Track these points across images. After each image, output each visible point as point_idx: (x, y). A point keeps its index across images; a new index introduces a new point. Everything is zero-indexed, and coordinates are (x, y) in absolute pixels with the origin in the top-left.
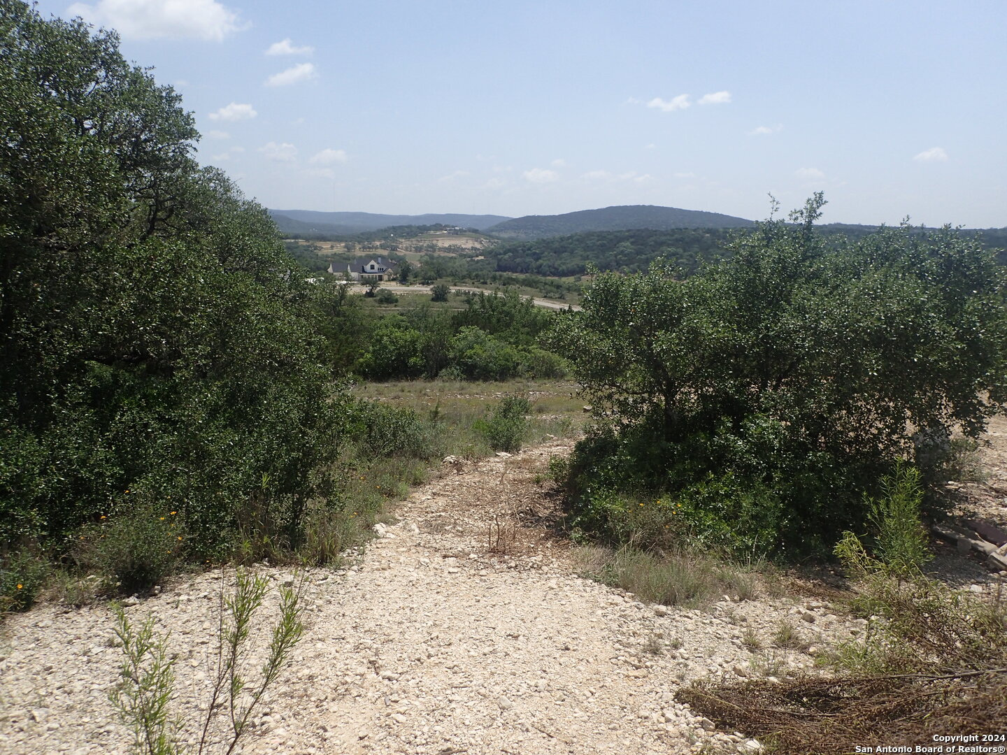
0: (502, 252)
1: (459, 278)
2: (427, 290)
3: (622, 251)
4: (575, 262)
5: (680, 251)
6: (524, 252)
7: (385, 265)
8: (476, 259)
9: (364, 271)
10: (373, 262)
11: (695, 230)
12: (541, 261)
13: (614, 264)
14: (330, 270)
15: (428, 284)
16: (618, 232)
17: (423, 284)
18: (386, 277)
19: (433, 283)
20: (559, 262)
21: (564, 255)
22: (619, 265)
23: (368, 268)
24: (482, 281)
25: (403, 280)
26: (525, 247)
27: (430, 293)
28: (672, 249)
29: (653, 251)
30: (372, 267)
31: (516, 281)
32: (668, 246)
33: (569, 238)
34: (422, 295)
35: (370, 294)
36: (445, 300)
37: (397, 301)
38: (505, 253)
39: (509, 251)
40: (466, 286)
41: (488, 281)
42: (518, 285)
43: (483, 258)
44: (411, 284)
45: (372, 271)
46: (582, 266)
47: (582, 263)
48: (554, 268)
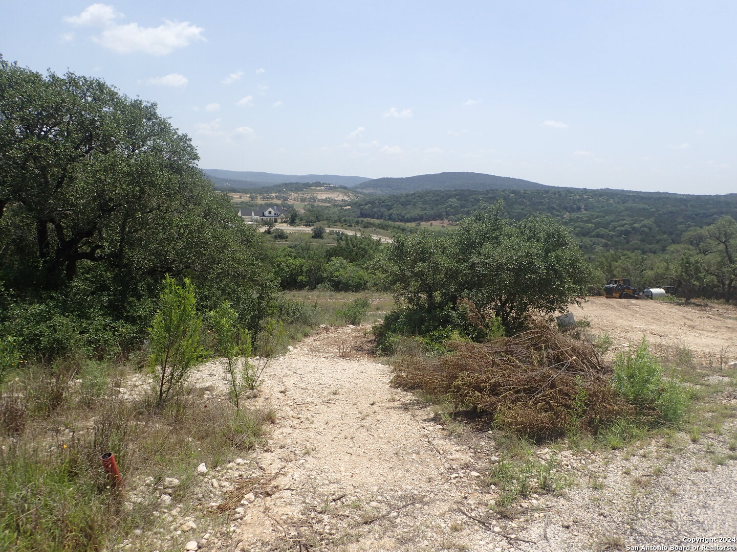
0: (364, 203)
1: (332, 222)
2: (309, 230)
3: (451, 205)
4: (417, 212)
6: (380, 204)
7: (279, 211)
8: (345, 208)
9: (264, 216)
10: (270, 209)
11: (503, 191)
12: (392, 211)
13: (444, 214)
14: (239, 214)
15: (310, 226)
16: (448, 191)
17: (306, 226)
18: (279, 220)
19: (313, 225)
20: (405, 212)
21: (408, 207)
22: (448, 214)
23: (267, 213)
24: (348, 224)
25: (292, 222)
26: (380, 200)
27: (311, 232)
29: (473, 206)
30: (270, 213)
31: (373, 225)
33: (412, 195)
34: (305, 234)
35: (268, 232)
36: (322, 237)
37: (287, 237)
38: (366, 204)
39: (369, 203)
40: (337, 228)
41: (353, 225)
42: (374, 228)
43: (350, 207)
44: (298, 225)
45: (270, 215)
46: (422, 215)
47: (422, 213)
48: (401, 216)
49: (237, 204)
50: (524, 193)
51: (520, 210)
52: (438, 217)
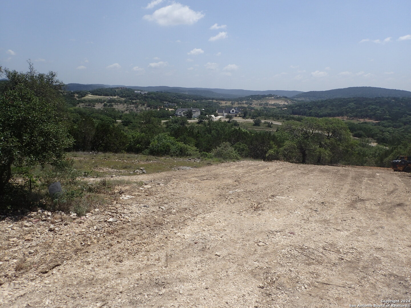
0: (295, 106)
1: (267, 117)
2: (251, 121)
3: (350, 107)
4: (328, 111)
5: (378, 107)
6: (304, 106)
7: (238, 110)
8: (283, 109)
9: (230, 113)
10: (233, 109)
11: (387, 98)
12: (311, 111)
13: (345, 112)
14: (217, 112)
15: (254, 118)
16: (348, 98)
17: (252, 119)
18: (238, 115)
19: (256, 118)
20: (319, 111)
21: (322, 108)
22: (347, 113)
23: (231, 111)
24: (277, 118)
25: (244, 117)
26: (305, 104)
27: (253, 122)
28: (374, 107)
29: (365, 107)
30: (233, 111)
32: (373, 105)
33: (325, 101)
34: (250, 123)
35: (229, 122)
36: (259, 125)
37: (238, 125)
38: (296, 107)
39: (298, 106)
40: (270, 120)
41: (280, 118)
42: (293, 120)
43: (286, 109)
44: (247, 118)
45: (233, 113)
46: (330, 113)
47: (330, 112)
48: (317, 114)
49: (223, 107)
50: (402, 99)
51: (398, 110)
52: (341, 114)
